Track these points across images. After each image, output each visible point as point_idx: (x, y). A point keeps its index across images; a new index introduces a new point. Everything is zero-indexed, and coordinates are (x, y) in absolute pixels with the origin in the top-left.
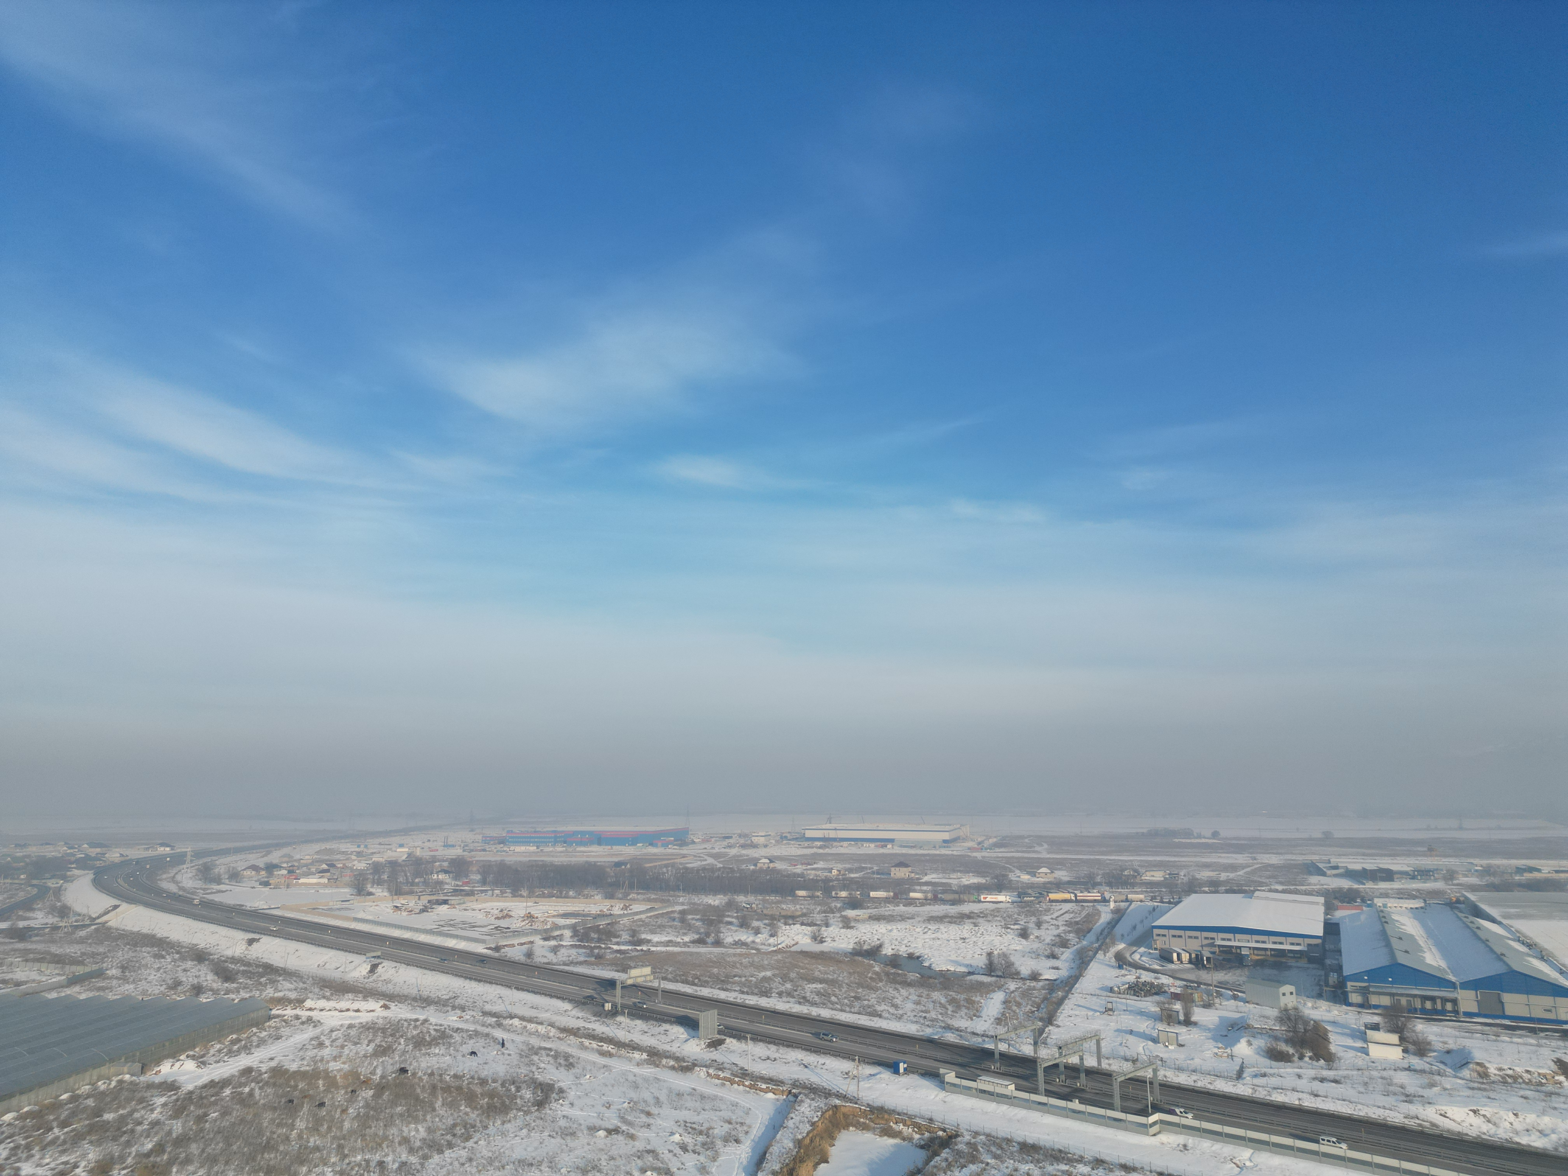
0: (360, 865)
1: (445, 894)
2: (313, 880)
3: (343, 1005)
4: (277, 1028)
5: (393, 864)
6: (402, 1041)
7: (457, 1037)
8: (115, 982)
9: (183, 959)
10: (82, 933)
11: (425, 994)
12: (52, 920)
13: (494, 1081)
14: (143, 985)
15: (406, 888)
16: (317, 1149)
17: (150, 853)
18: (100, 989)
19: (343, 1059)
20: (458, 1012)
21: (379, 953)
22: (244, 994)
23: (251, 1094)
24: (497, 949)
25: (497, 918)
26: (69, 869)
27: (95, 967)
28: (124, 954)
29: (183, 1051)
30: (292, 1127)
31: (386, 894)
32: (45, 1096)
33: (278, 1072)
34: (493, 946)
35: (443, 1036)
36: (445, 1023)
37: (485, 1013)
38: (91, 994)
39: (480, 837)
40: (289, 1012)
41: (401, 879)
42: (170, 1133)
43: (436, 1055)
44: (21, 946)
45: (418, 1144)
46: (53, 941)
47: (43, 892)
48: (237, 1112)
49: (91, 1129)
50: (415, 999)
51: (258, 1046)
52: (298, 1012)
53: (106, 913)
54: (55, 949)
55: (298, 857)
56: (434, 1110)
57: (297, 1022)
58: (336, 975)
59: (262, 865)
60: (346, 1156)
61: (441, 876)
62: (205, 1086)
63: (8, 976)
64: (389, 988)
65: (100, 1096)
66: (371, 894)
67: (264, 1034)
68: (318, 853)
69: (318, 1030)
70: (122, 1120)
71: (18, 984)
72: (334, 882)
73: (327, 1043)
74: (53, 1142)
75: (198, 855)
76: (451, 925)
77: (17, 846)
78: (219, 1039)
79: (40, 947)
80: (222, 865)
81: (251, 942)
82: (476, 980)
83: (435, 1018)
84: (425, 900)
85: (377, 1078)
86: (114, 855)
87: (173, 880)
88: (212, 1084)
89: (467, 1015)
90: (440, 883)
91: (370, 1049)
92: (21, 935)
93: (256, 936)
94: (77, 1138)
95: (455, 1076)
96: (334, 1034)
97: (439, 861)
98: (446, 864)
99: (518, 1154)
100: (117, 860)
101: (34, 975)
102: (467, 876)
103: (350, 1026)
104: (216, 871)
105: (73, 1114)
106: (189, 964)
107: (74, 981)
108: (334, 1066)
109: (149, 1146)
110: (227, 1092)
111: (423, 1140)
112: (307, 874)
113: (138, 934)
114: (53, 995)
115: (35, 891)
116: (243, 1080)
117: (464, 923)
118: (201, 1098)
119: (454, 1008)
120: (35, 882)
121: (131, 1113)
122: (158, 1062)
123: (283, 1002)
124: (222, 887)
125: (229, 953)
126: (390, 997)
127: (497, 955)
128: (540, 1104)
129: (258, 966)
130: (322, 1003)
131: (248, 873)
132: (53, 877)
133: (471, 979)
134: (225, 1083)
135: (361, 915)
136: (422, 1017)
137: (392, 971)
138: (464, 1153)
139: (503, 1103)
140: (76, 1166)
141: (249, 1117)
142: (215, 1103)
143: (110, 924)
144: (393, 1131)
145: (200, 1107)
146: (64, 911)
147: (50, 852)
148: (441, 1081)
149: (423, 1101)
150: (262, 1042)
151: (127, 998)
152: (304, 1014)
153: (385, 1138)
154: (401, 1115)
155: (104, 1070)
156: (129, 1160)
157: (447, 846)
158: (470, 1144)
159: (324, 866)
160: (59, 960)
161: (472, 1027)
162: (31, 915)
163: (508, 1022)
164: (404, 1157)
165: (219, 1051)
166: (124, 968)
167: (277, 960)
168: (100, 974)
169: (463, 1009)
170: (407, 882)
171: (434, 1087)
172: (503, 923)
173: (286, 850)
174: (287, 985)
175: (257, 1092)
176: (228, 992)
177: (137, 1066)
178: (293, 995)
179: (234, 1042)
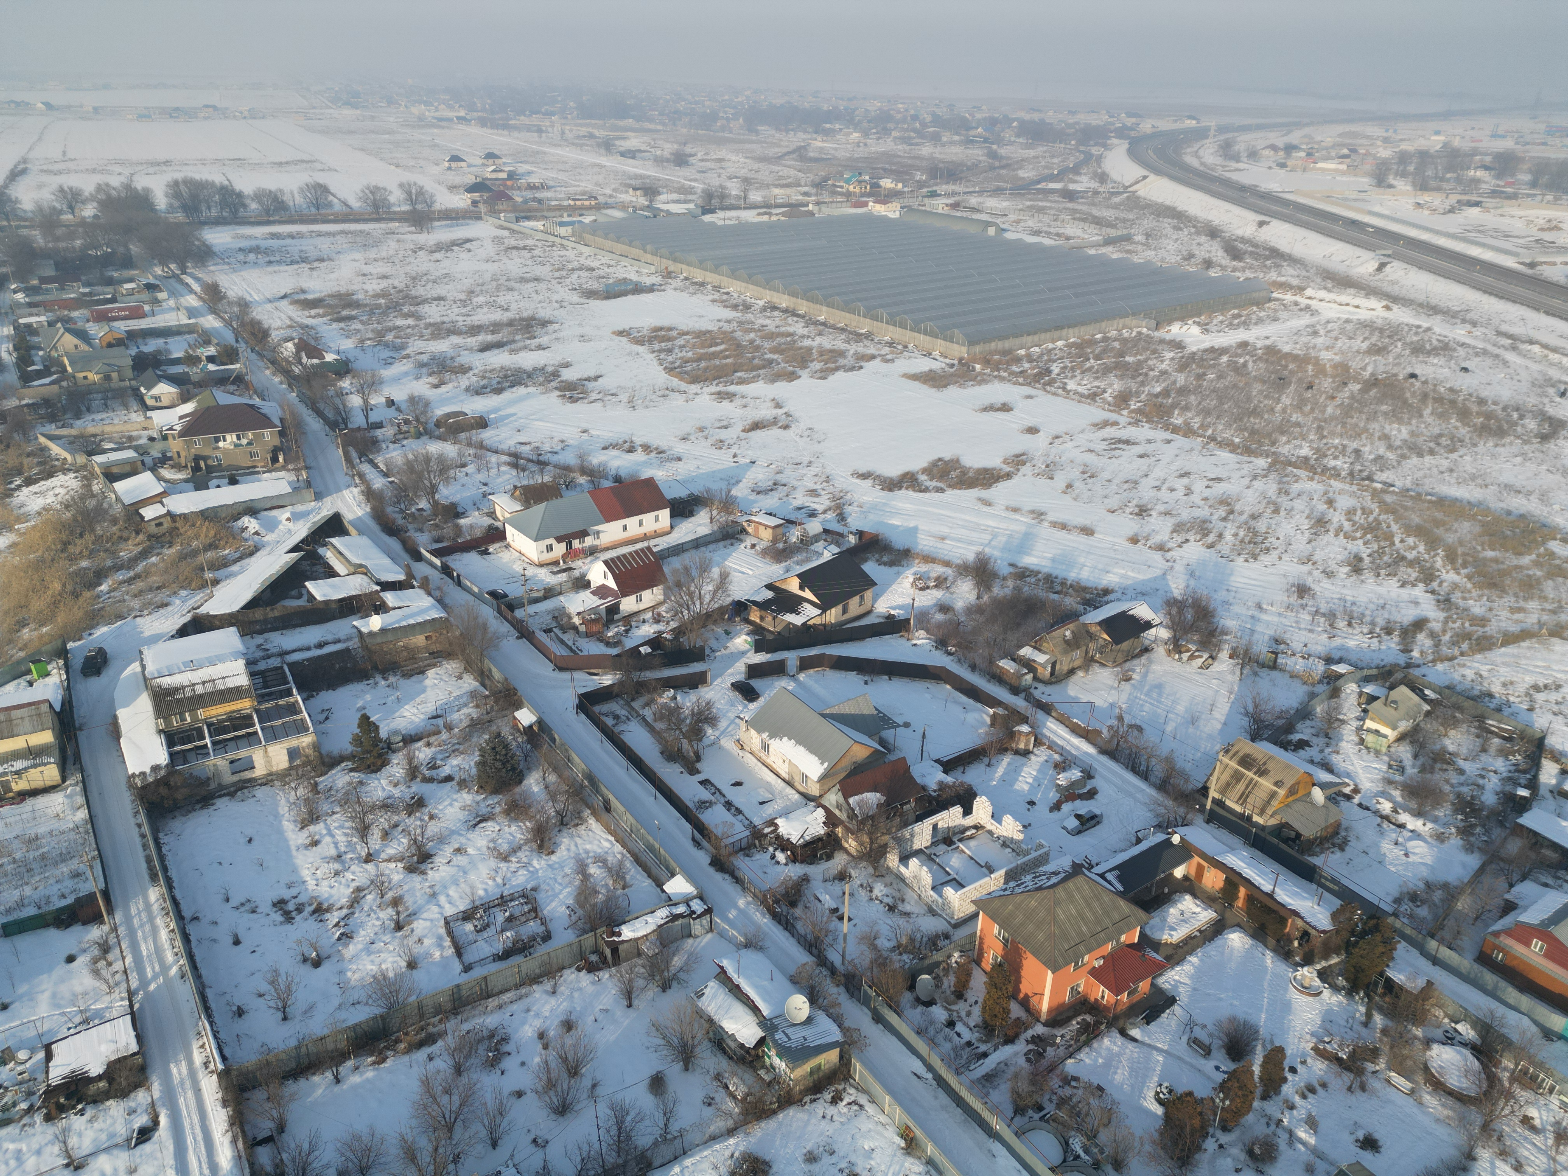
0: (1385, 153)
1: (1480, 195)
2: (1331, 165)
3: (1343, 298)
4: (1276, 311)
5: (1424, 156)
6: (1399, 344)
7: (1461, 352)
8: (1140, 247)
9: (1198, 233)
10: (1116, 200)
11: (1433, 302)
12: (1094, 185)
13: (1495, 403)
14: (1162, 253)
15: (1433, 184)
16: (1298, 424)
17: (1178, 126)
18: (1128, 252)
19: (1336, 350)
20: (1468, 327)
21: (1390, 252)
22: (1249, 274)
23: (1245, 365)
24: (1532, 265)
25: (1542, 229)
26: (1109, 138)
27: (1125, 232)
28: (1148, 223)
29: (1190, 317)
30: (1278, 400)
31: (1409, 188)
32: (1086, 332)
33: (1271, 351)
34: (1528, 261)
35: (1445, 348)
36: (1451, 335)
37: (1499, 333)
38: (1120, 255)
39: (1542, 127)
40: (1289, 297)
41: (1429, 173)
42: (1174, 382)
43: (1433, 365)
44: (1070, 205)
45: (1398, 443)
46: (1094, 204)
47: (1088, 158)
48: (1231, 378)
49: (1117, 366)
50: (1421, 305)
51: (1256, 324)
52: (1298, 298)
53: (1137, 182)
54: (1095, 212)
55: (1319, 138)
56: (1421, 416)
57: (1296, 308)
58: (1341, 269)
59: (1281, 145)
60: (1324, 437)
61: (1480, 173)
62: (1206, 350)
63: (1061, 231)
64: (1395, 290)
65: (1124, 341)
66: (1391, 186)
67: (1263, 314)
68: (1340, 135)
69: (1315, 319)
70: (1139, 363)
71: (1068, 238)
72: (1353, 169)
73: (1322, 332)
74: (1090, 369)
75: (1222, 130)
76: (1480, 232)
77: (1070, 112)
78: (1223, 310)
79: (1084, 208)
80: (1243, 142)
81: (1261, 224)
82: (1496, 296)
83: (1440, 328)
84: (1453, 199)
85: (1366, 374)
86: (1146, 126)
87: (1196, 155)
88: (1212, 350)
89: (1478, 332)
90: (1477, 181)
91: (1365, 346)
92: (1070, 195)
93: (1267, 219)
94: (1106, 371)
95: (1451, 390)
96: (1330, 326)
97: (1481, 154)
98: (1488, 159)
99: (1507, 477)
100: (1149, 131)
101: (1079, 233)
102: (1513, 175)
103: (1347, 321)
104: (1237, 148)
105: (1104, 351)
106: (1203, 239)
107: (1108, 242)
108: (1325, 355)
109: (1158, 389)
110: (1225, 359)
111: (1405, 441)
112: (1326, 159)
113: (1162, 205)
114: (1092, 252)
115: (1082, 157)
116: (1239, 351)
117: (1496, 230)
118: (1202, 359)
119: (1464, 321)
120: (1082, 148)
121: (1146, 360)
122: (1170, 322)
123: (1284, 286)
124: (1240, 166)
125: (1240, 232)
126: (1393, 299)
127: (1529, 272)
128: (1544, 438)
129: (1265, 249)
130: (1323, 294)
131: (1266, 152)
132: (1096, 144)
133: (1490, 294)
134: (1223, 351)
135: (1377, 209)
136: (1425, 325)
137: (1402, 273)
138: (1445, 464)
139: (1500, 428)
140: (1104, 391)
141: (1241, 384)
142: (1213, 366)
143: (1139, 193)
144: (1374, 426)
145: (1201, 367)
146: (1103, 178)
147: (1097, 120)
148: (1434, 391)
149: (1411, 405)
150: (1260, 321)
151: (1148, 263)
152: (1303, 301)
153: (1366, 430)
154: (1385, 414)
155: (1128, 321)
156: (1143, 397)
157: (1495, 136)
158: (1454, 456)
159: (1345, 151)
160: (1098, 222)
161: (1481, 345)
162: (1078, 178)
163: (1527, 347)
164: (1382, 451)
165: (1222, 322)
166: (1148, 236)
167: (1283, 246)
168: (1128, 238)
169: (1474, 324)
170: (1436, 177)
171: (1425, 396)
172: (1548, 236)
173: (1307, 130)
174: (1291, 271)
175: (1250, 365)
176: (1234, 270)
177: (1153, 323)
178: (1295, 282)
179: (1235, 317)
